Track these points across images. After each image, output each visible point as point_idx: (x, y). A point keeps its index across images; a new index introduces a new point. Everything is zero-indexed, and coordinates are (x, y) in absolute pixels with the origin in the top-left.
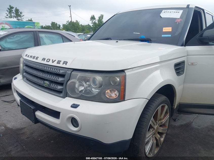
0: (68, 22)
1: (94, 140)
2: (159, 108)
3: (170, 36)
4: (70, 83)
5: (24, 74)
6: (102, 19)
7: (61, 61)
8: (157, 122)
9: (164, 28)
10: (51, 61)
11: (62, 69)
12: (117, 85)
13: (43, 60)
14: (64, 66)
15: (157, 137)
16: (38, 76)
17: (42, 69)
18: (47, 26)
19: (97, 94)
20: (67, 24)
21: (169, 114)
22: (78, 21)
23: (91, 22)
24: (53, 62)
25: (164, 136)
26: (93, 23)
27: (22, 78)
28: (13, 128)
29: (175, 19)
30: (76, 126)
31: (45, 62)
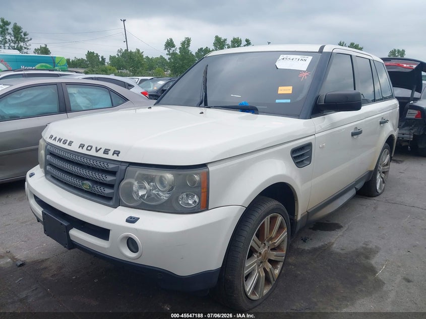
0: (120, 51)
1: (162, 270)
2: (267, 220)
3: (289, 101)
4: (124, 184)
5: (48, 167)
6: (187, 47)
7: (110, 150)
8: (266, 242)
9: (280, 88)
10: (94, 149)
11: (112, 162)
12: (195, 187)
13: (81, 148)
14: (115, 157)
15: (268, 267)
16: (73, 173)
17: (78, 162)
18: (79, 60)
19: (166, 202)
20: (118, 55)
21: (286, 230)
22: (141, 51)
23: (166, 52)
24: (97, 151)
25: (279, 266)
26: (170, 55)
27: (44, 175)
28: (27, 261)
29: (299, 72)
30: (134, 250)
31: (84, 151)
